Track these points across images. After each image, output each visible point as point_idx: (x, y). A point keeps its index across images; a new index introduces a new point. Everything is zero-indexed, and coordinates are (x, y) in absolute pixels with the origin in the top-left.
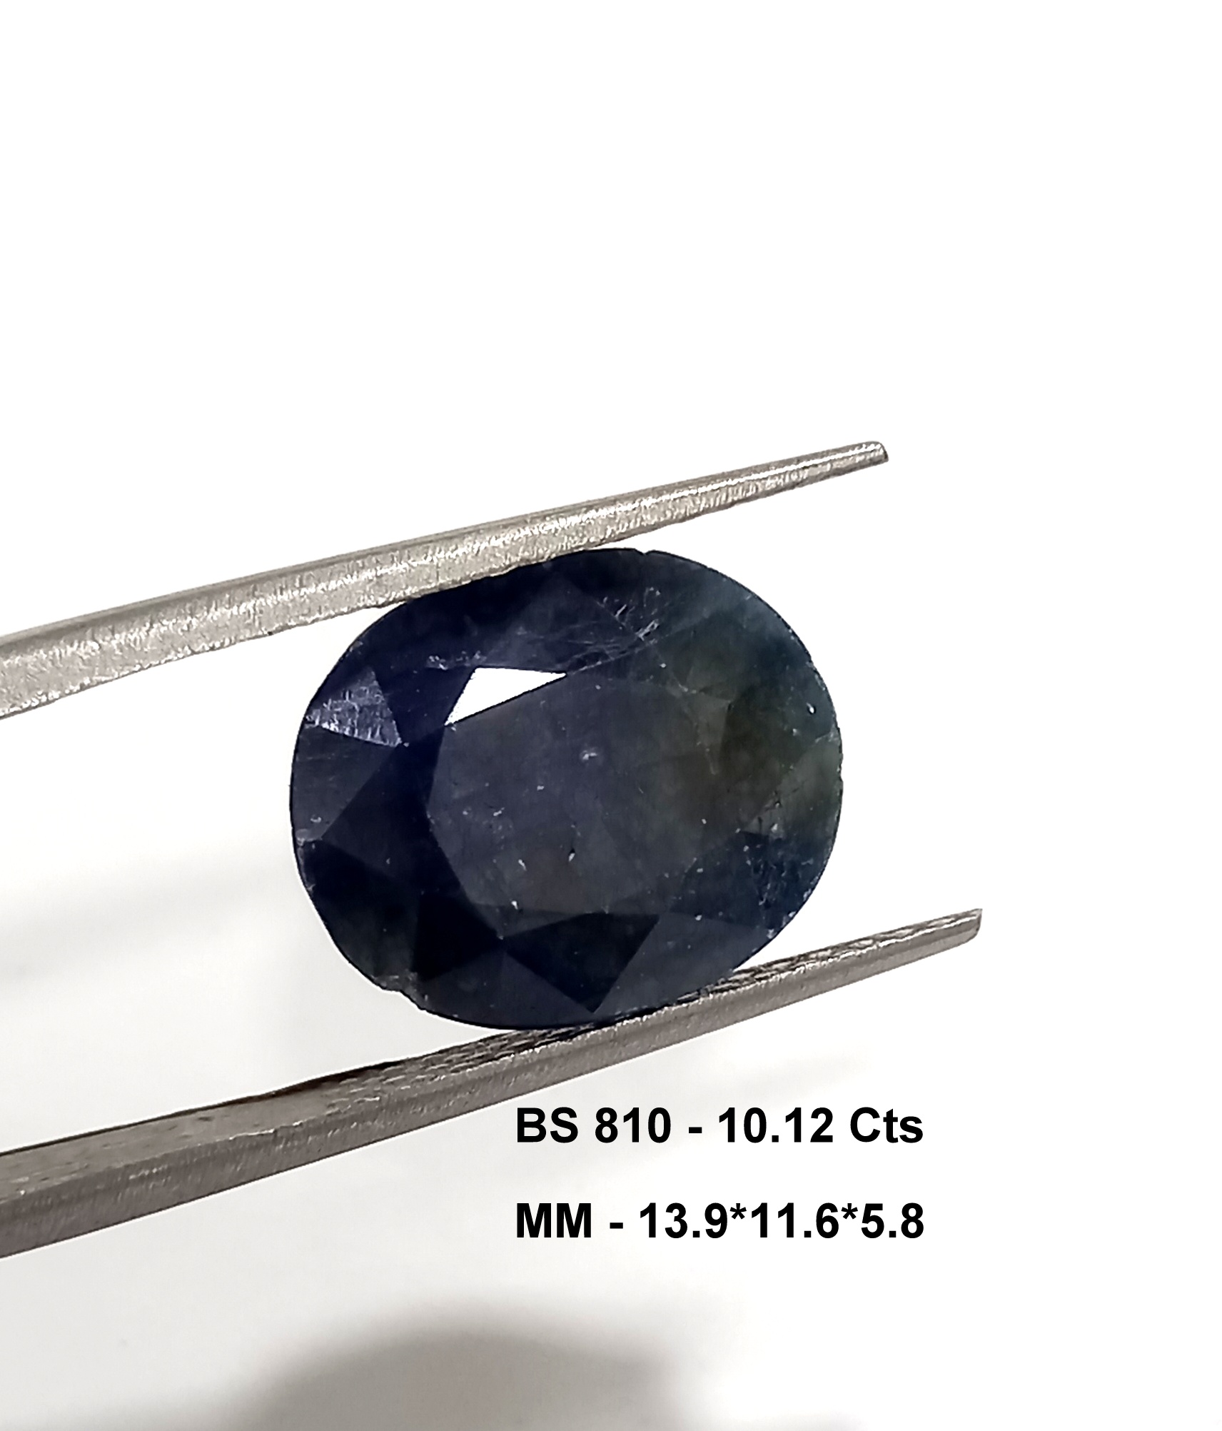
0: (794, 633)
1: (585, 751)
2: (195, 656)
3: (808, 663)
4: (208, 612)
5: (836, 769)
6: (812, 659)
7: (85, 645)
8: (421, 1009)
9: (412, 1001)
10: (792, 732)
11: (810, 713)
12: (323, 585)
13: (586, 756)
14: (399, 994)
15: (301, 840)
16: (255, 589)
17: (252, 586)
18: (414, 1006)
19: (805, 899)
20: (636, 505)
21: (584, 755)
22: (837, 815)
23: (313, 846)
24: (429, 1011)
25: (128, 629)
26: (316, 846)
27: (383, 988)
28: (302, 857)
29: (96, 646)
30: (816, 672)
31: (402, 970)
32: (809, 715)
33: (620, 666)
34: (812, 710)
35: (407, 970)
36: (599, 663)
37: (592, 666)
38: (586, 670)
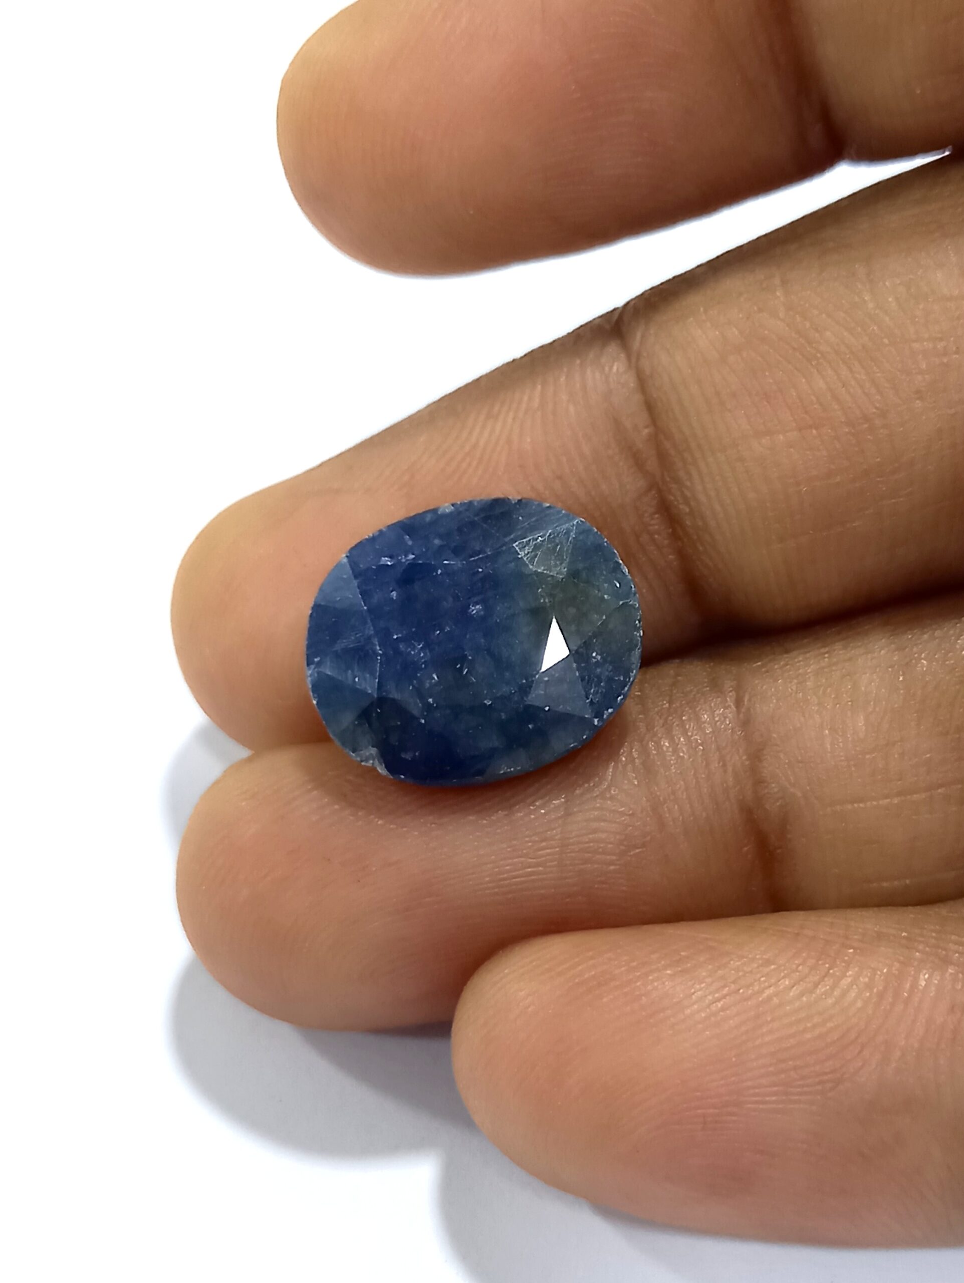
1: (473, 608)
10: (604, 597)
13: (474, 612)
26: (317, 674)
31: (366, 747)
32: (616, 588)
33: (493, 558)
34: (618, 585)
35: (370, 747)
36: (481, 556)
37: (476, 558)
38: (474, 561)
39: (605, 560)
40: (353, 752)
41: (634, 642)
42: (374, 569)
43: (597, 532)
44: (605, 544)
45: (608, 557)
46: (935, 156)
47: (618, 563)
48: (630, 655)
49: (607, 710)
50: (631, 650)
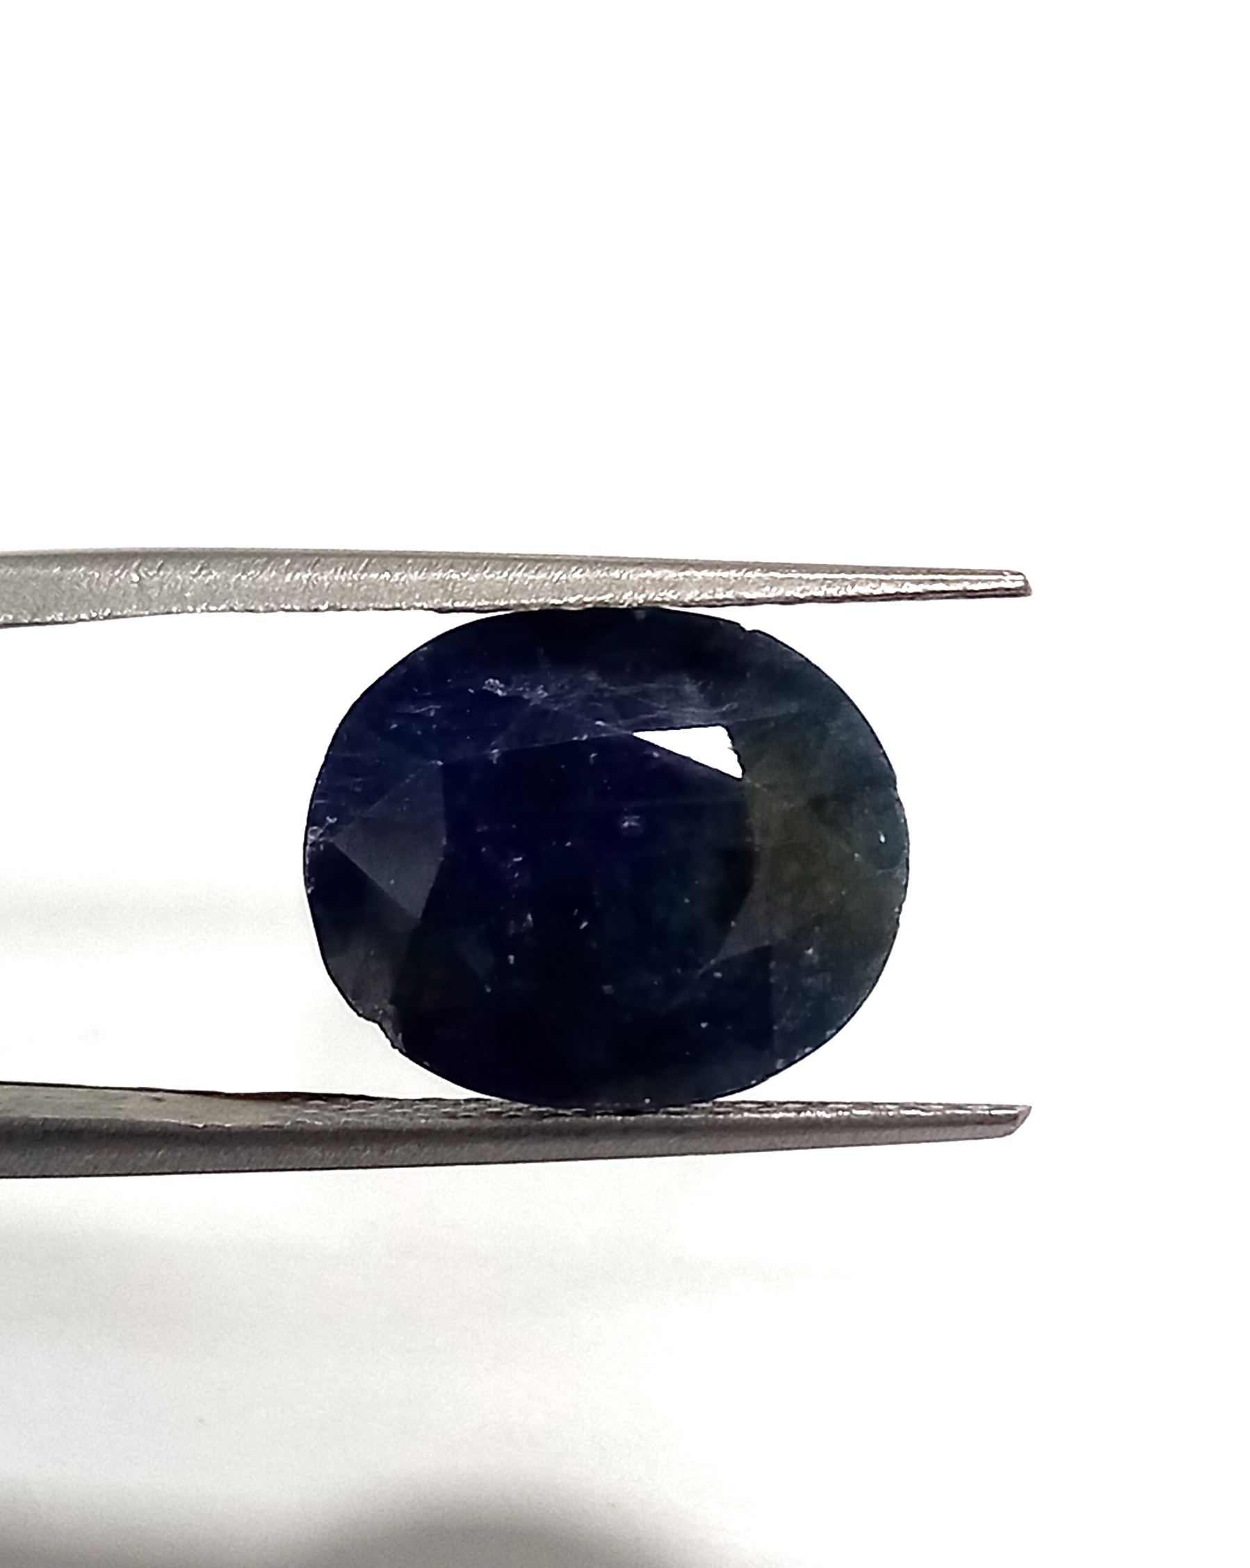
0: (884, 753)
1: (626, 818)
2: (232, 613)
3: (892, 789)
4: (261, 573)
5: (894, 908)
6: (898, 786)
7: (128, 573)
8: (394, 1047)
9: (387, 1037)
10: (854, 857)
11: (880, 842)
12: (387, 575)
13: (626, 824)
14: (376, 1026)
15: (311, 838)
16: (317, 562)
17: (317, 558)
18: (388, 1042)
19: (827, 1037)
20: (741, 574)
21: (624, 822)
22: (883, 958)
23: (322, 847)
24: (401, 1051)
25: (175, 569)
26: (324, 847)
27: (359, 1015)
28: (309, 856)
29: (135, 578)
30: (898, 800)
31: (379, 999)
32: (878, 843)
34: (882, 840)
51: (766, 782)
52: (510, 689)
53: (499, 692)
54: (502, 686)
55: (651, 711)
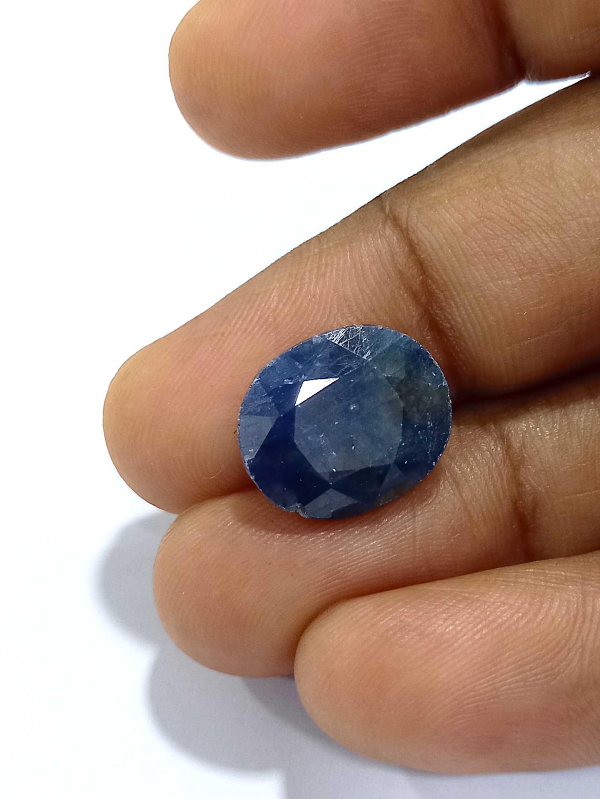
1: (351, 406)
10: (429, 385)
13: (352, 408)
15: (247, 460)
23: (252, 461)
28: (248, 466)
31: (294, 504)
32: (433, 377)
33: (359, 371)
34: (434, 375)
35: (296, 503)
36: (351, 371)
37: (348, 373)
38: (346, 375)
39: (424, 359)
40: (284, 507)
41: (448, 408)
42: (281, 388)
43: (415, 342)
44: (422, 348)
45: (425, 357)
46: (581, 77)
47: (431, 359)
48: (447, 418)
49: (439, 455)
50: (448, 414)
51: (391, 373)
52: (294, 380)
53: (290, 383)
54: (290, 381)
55: (343, 367)
